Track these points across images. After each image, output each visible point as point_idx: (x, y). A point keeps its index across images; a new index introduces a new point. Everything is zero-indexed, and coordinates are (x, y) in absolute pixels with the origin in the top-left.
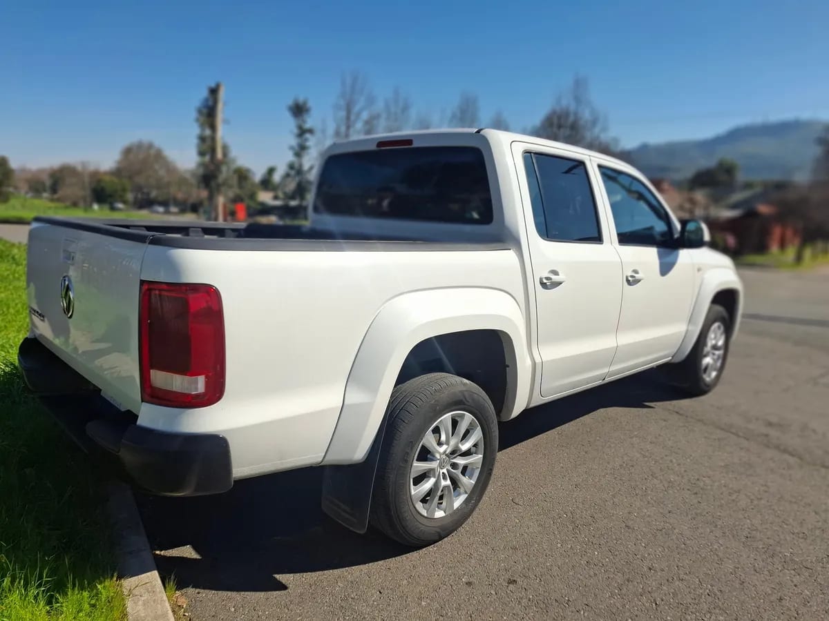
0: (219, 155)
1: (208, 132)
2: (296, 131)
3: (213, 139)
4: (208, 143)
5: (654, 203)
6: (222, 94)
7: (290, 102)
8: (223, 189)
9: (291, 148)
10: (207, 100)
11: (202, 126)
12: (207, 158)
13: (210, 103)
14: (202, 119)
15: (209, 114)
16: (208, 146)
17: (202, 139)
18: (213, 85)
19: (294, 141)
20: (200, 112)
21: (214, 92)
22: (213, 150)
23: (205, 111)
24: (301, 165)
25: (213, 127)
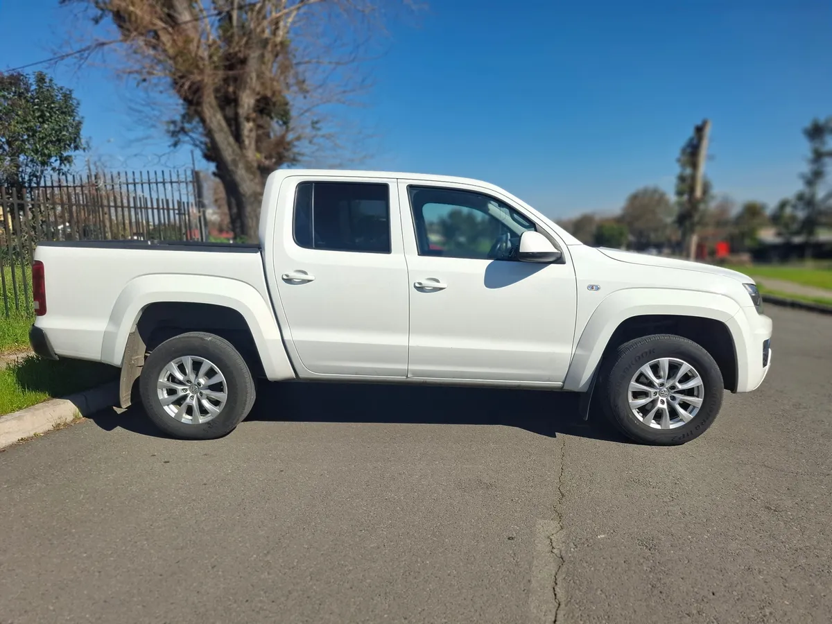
0: (698, 193)
1: (688, 171)
2: (810, 155)
3: (693, 178)
4: (689, 181)
5: (515, 216)
6: (708, 132)
7: (808, 124)
8: (698, 228)
9: (803, 176)
10: (691, 139)
11: (683, 166)
12: (685, 197)
13: (695, 142)
14: (685, 158)
15: (692, 152)
16: (687, 185)
17: (682, 179)
18: (699, 123)
19: (806, 168)
20: (684, 151)
21: (700, 130)
22: (692, 190)
23: (689, 150)
24: (813, 196)
25: (694, 165)
